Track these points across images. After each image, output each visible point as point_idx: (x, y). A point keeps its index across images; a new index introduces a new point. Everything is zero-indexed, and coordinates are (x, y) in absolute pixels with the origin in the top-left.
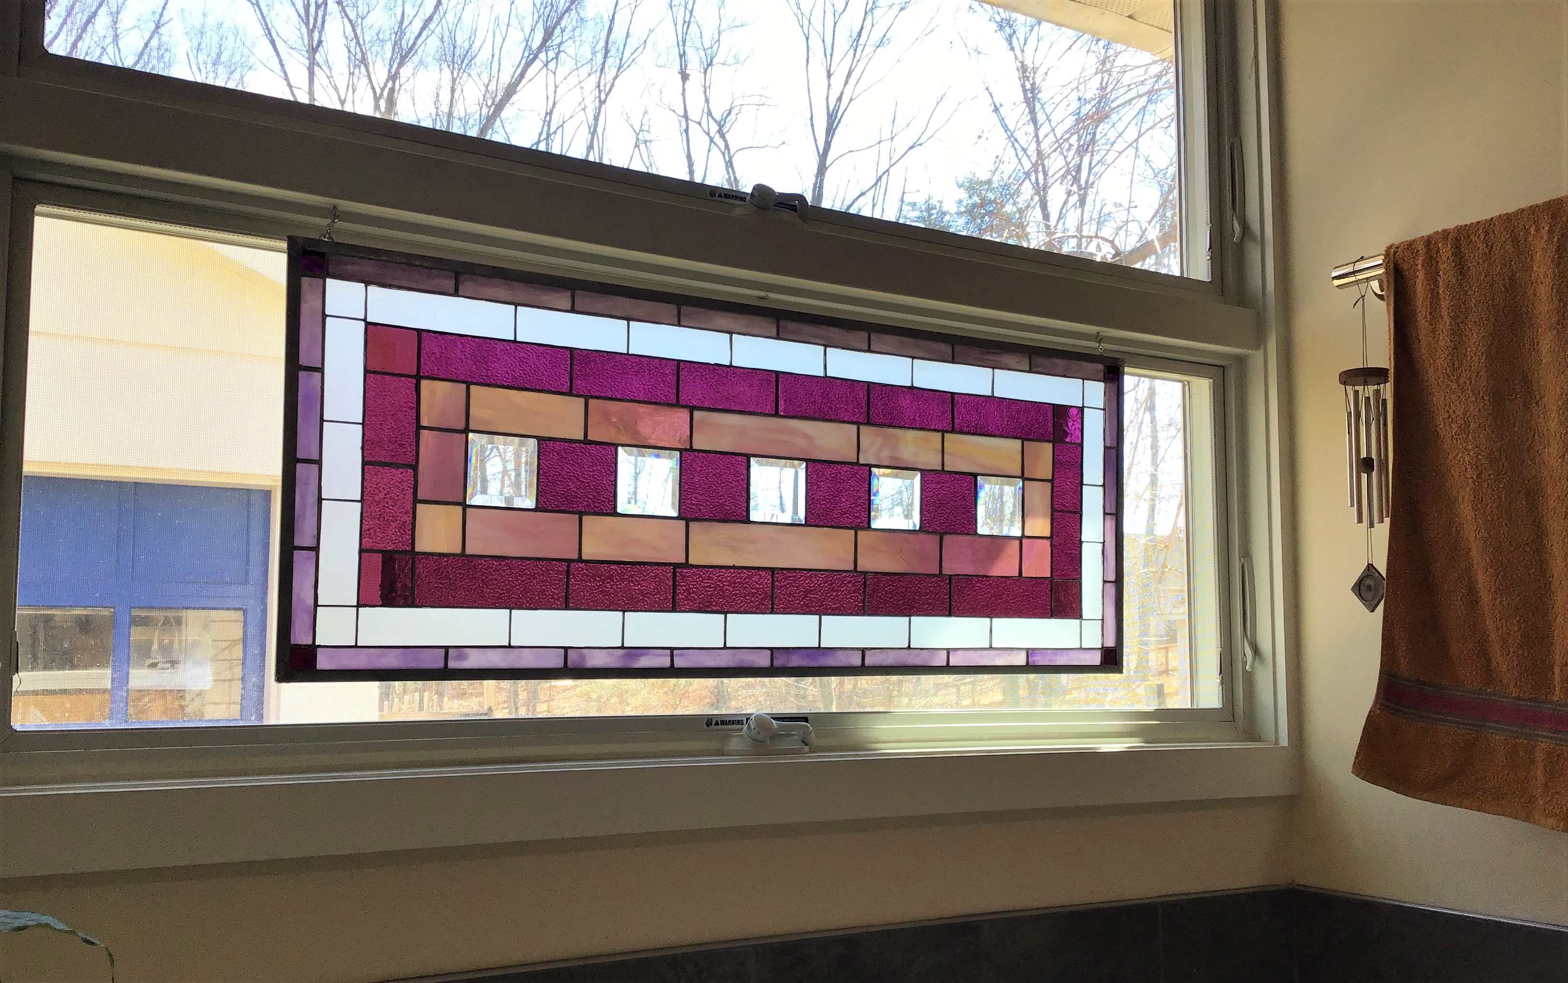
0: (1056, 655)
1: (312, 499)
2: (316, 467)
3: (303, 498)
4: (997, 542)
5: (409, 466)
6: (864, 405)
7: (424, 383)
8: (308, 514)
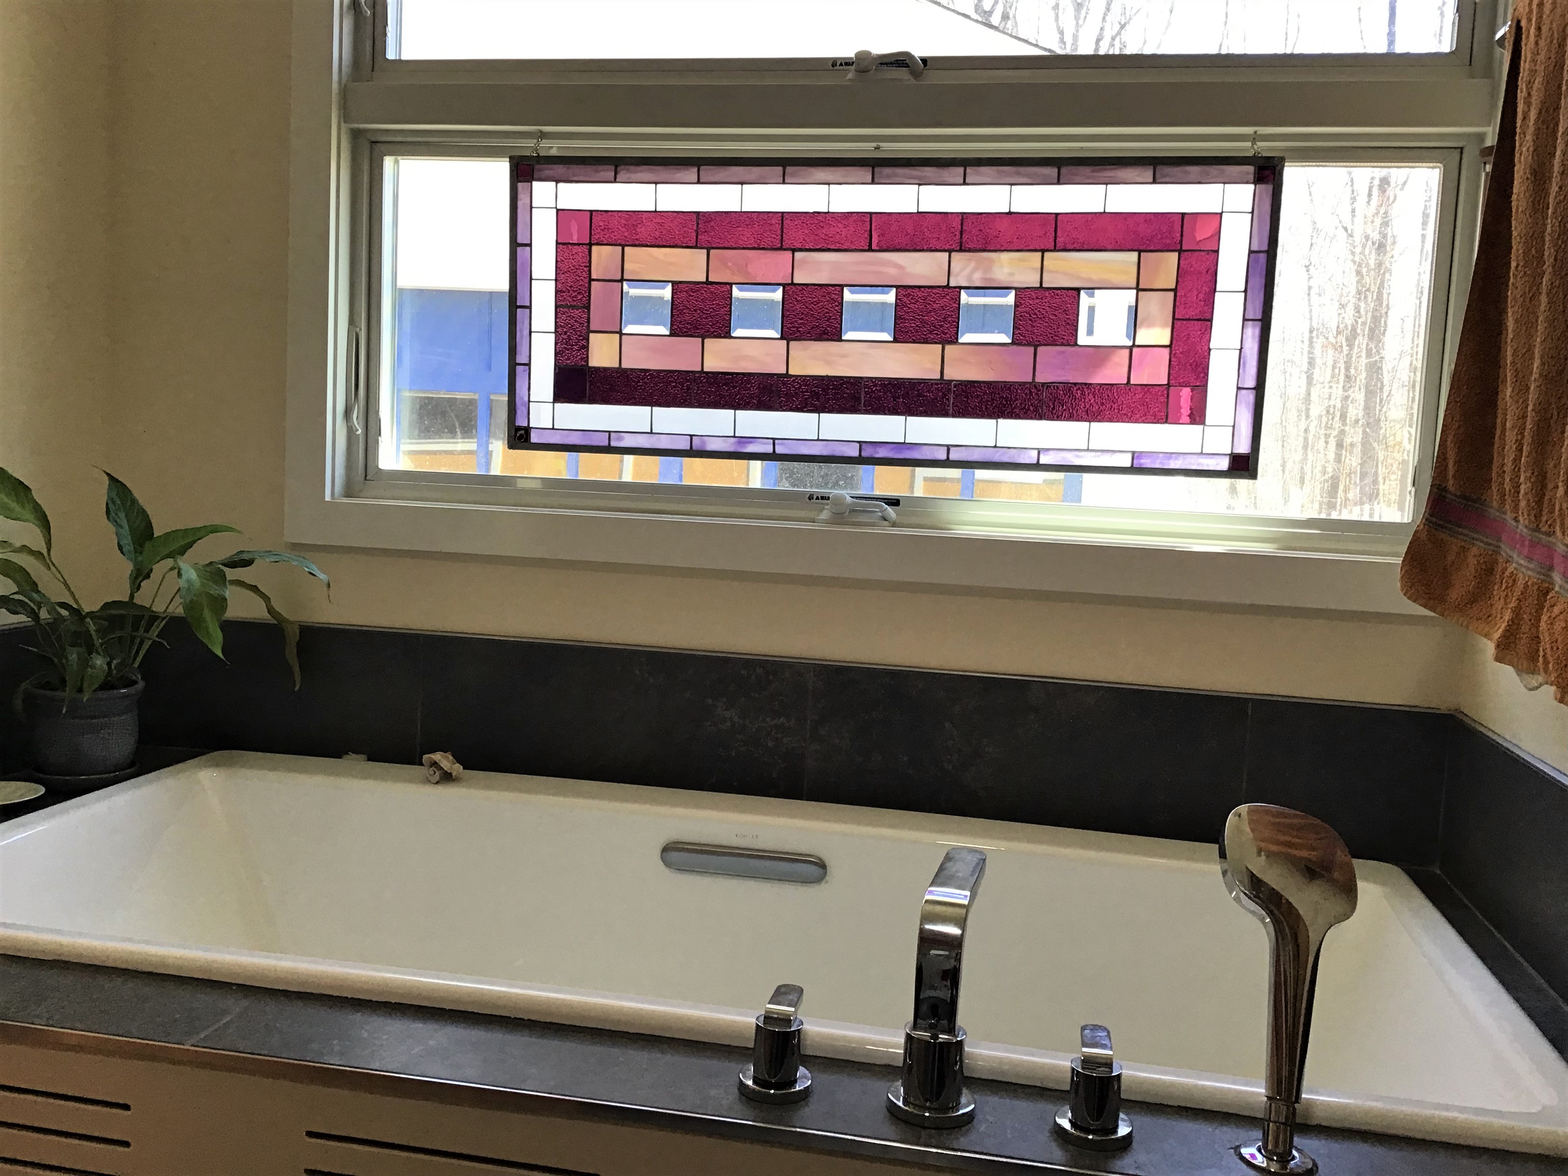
0: (1170, 458)
1: (526, 332)
2: (528, 310)
3: (521, 331)
4: (1102, 353)
5: (584, 307)
6: (958, 233)
7: (594, 248)
8: (524, 341)
